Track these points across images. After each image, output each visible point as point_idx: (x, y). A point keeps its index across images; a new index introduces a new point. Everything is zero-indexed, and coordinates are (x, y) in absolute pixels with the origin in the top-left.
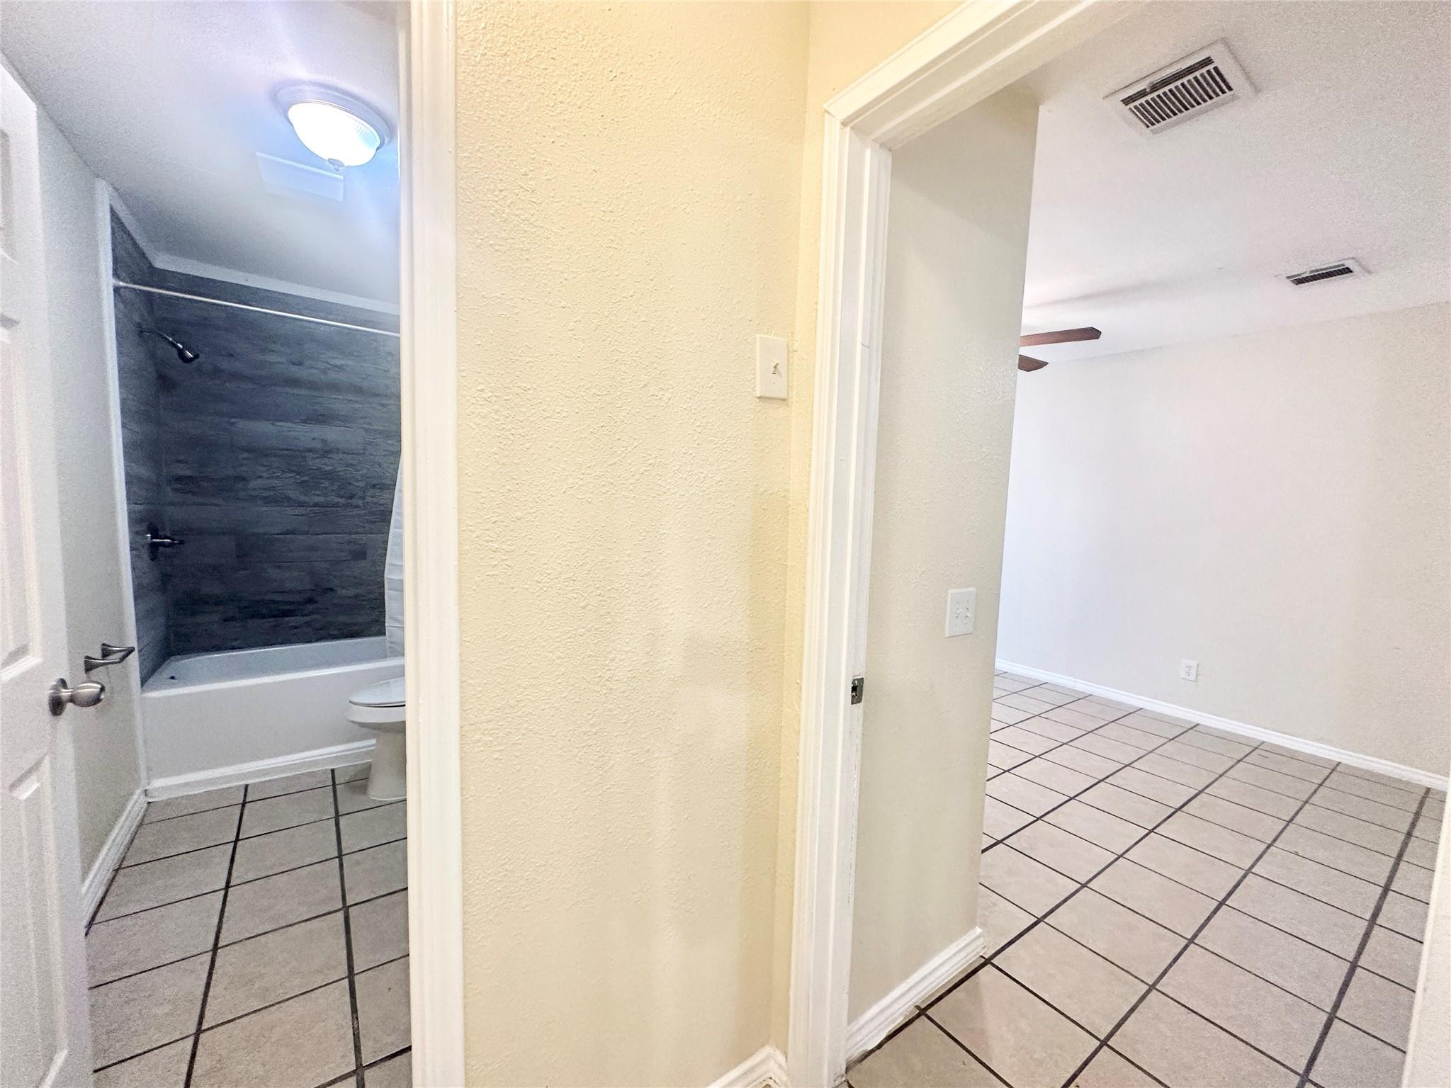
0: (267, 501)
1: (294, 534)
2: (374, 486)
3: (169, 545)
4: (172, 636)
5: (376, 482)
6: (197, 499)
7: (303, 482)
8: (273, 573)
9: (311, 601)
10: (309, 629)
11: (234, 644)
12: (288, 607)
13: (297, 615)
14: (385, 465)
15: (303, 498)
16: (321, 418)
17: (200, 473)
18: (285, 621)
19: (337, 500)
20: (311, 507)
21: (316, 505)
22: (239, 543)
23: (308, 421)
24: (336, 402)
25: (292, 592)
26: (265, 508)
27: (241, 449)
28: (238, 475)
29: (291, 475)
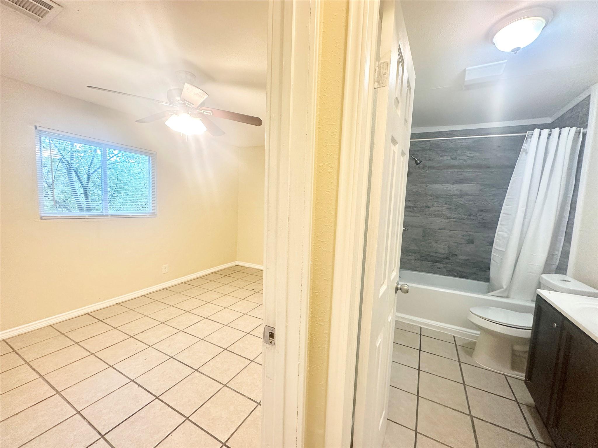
0: (436, 216)
1: (444, 230)
2: (482, 211)
5: (483, 209)
7: (451, 208)
8: (434, 245)
9: (447, 258)
10: (445, 270)
11: (418, 269)
12: (438, 259)
13: (441, 263)
15: (450, 215)
16: (461, 181)
17: (415, 205)
18: (436, 265)
19: (463, 216)
20: (452, 219)
21: (454, 218)
22: (424, 231)
23: (456, 183)
24: (469, 173)
25: (440, 253)
26: (434, 219)
27: (429, 195)
28: (427, 206)
29: (446, 205)
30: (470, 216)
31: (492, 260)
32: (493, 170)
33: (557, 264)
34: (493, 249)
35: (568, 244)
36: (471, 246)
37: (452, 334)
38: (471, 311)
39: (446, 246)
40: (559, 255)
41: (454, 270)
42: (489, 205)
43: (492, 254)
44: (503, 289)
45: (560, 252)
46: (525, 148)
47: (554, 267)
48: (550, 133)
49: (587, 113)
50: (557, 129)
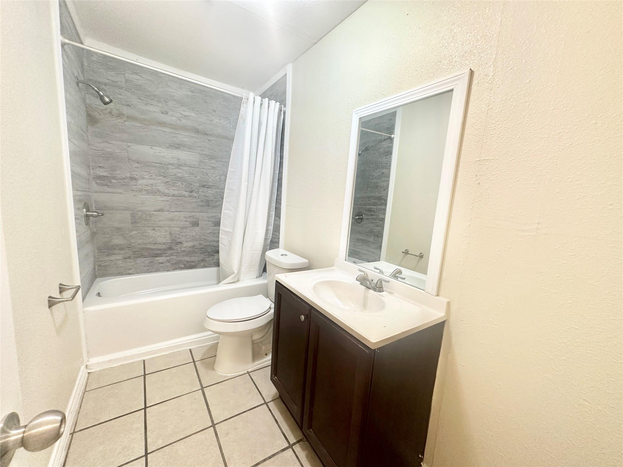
0: (148, 192)
1: (162, 212)
2: (204, 186)
3: (96, 216)
4: (97, 267)
5: (205, 184)
6: (110, 190)
8: (151, 233)
9: (170, 248)
10: (169, 264)
11: (130, 272)
12: (159, 252)
13: (163, 256)
14: (210, 175)
15: (167, 191)
16: (178, 146)
17: (111, 174)
18: (156, 260)
19: (184, 193)
20: (171, 196)
21: (173, 195)
22: (133, 216)
23: (170, 147)
24: (184, 137)
25: (160, 244)
26: (147, 196)
27: (134, 161)
28: (132, 176)
29: (160, 178)
30: (191, 192)
31: (220, 244)
32: (210, 138)
33: (271, 238)
34: (220, 231)
35: (278, 219)
36: (197, 229)
37: (187, 348)
38: (208, 315)
39: (168, 233)
40: (272, 229)
41: (180, 262)
42: (210, 180)
43: (220, 236)
44: (234, 275)
45: (272, 226)
46: (242, 113)
47: (269, 241)
48: (261, 102)
49: (284, 93)
50: (267, 99)
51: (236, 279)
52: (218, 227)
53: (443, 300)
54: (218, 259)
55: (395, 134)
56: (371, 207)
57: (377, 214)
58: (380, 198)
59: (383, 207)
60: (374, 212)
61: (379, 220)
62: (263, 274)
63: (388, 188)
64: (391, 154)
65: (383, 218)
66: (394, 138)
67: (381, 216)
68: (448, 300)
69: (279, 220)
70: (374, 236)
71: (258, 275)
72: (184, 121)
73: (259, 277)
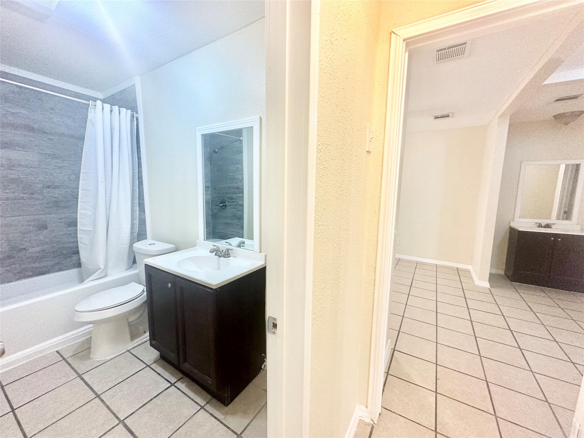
5: (50, 184)
9: (10, 257)
19: (23, 195)
30: (33, 194)
31: (79, 244)
32: (51, 137)
33: (137, 231)
34: (78, 231)
36: (45, 232)
37: (54, 350)
38: (77, 309)
39: (4, 241)
40: (138, 223)
41: (25, 270)
42: (57, 180)
43: (78, 236)
44: (101, 270)
45: (138, 221)
46: (90, 118)
47: (136, 234)
48: (111, 109)
49: (135, 100)
50: (117, 107)
51: (103, 275)
52: (76, 227)
53: (263, 254)
54: (79, 259)
55: (243, 137)
56: (231, 195)
57: (237, 201)
58: (238, 188)
59: (240, 195)
60: (234, 199)
61: (240, 206)
62: (133, 266)
63: (243, 180)
64: (242, 152)
65: (242, 204)
66: (243, 140)
67: (240, 202)
68: (266, 254)
69: (144, 214)
70: (237, 219)
71: (128, 266)
72: (11, 118)
73: (129, 269)
